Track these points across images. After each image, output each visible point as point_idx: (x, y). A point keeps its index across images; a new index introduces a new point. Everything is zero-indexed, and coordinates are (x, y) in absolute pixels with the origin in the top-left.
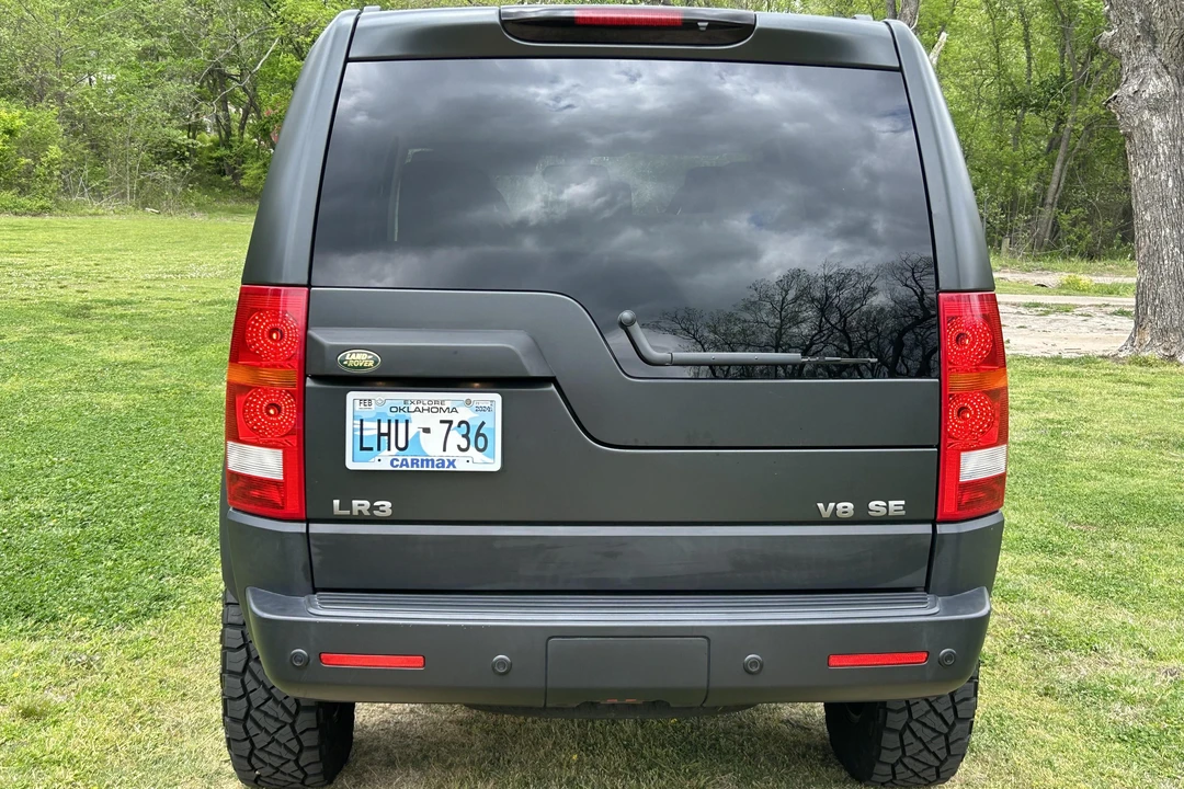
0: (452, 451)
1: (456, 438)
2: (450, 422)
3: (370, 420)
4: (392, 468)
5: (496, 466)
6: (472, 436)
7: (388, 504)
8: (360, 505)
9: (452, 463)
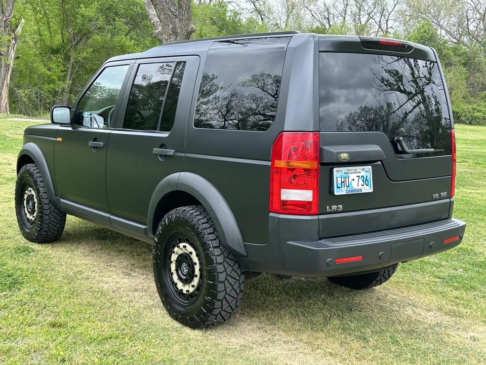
0: (360, 186)
1: (361, 182)
2: (359, 176)
3: (339, 177)
4: (346, 194)
5: (372, 191)
6: (365, 181)
7: (341, 206)
8: (334, 207)
9: (361, 190)
